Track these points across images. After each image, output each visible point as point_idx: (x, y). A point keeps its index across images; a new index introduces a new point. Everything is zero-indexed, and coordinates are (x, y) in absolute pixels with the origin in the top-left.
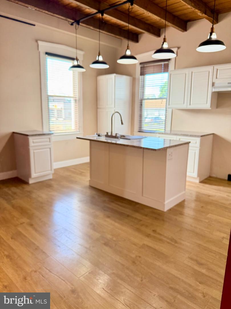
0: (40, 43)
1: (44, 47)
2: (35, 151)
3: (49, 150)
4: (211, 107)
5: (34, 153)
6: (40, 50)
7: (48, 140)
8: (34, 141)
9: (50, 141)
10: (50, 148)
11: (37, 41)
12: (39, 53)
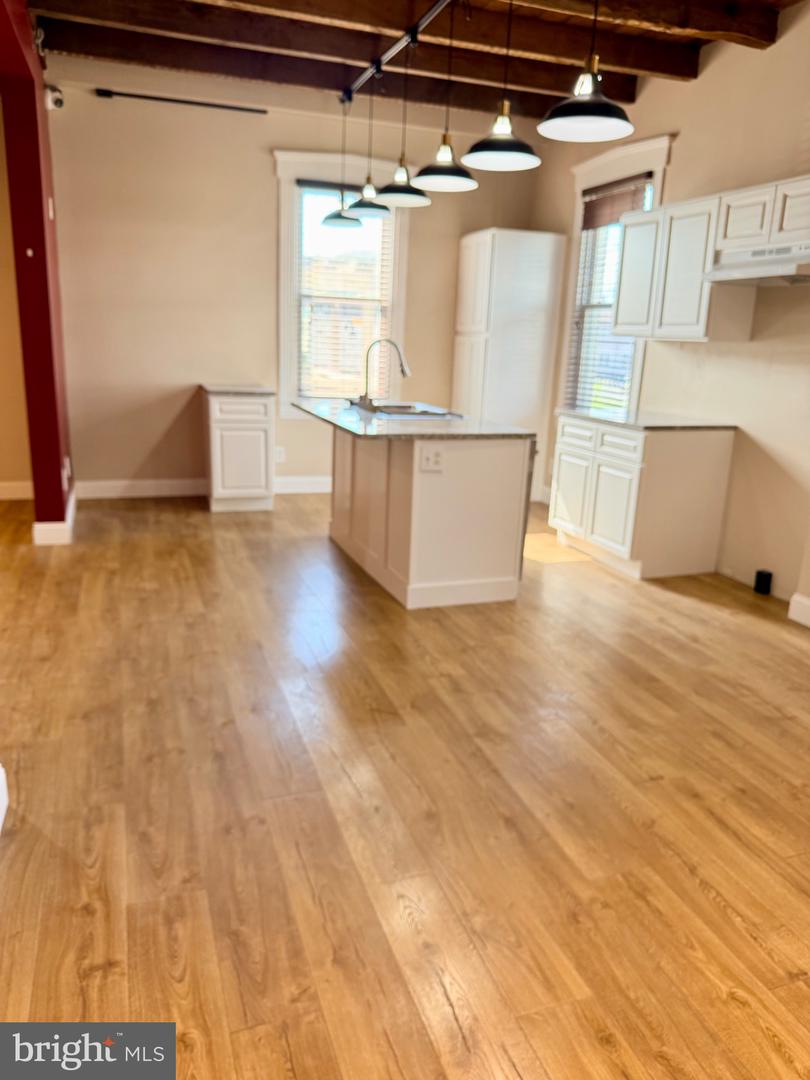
0: (280, 156)
1: (291, 164)
2: (225, 433)
3: (262, 434)
4: (707, 334)
5: (222, 437)
6: (281, 172)
7: (262, 409)
8: (225, 407)
9: (266, 414)
10: (266, 432)
11: (271, 151)
12: (278, 183)
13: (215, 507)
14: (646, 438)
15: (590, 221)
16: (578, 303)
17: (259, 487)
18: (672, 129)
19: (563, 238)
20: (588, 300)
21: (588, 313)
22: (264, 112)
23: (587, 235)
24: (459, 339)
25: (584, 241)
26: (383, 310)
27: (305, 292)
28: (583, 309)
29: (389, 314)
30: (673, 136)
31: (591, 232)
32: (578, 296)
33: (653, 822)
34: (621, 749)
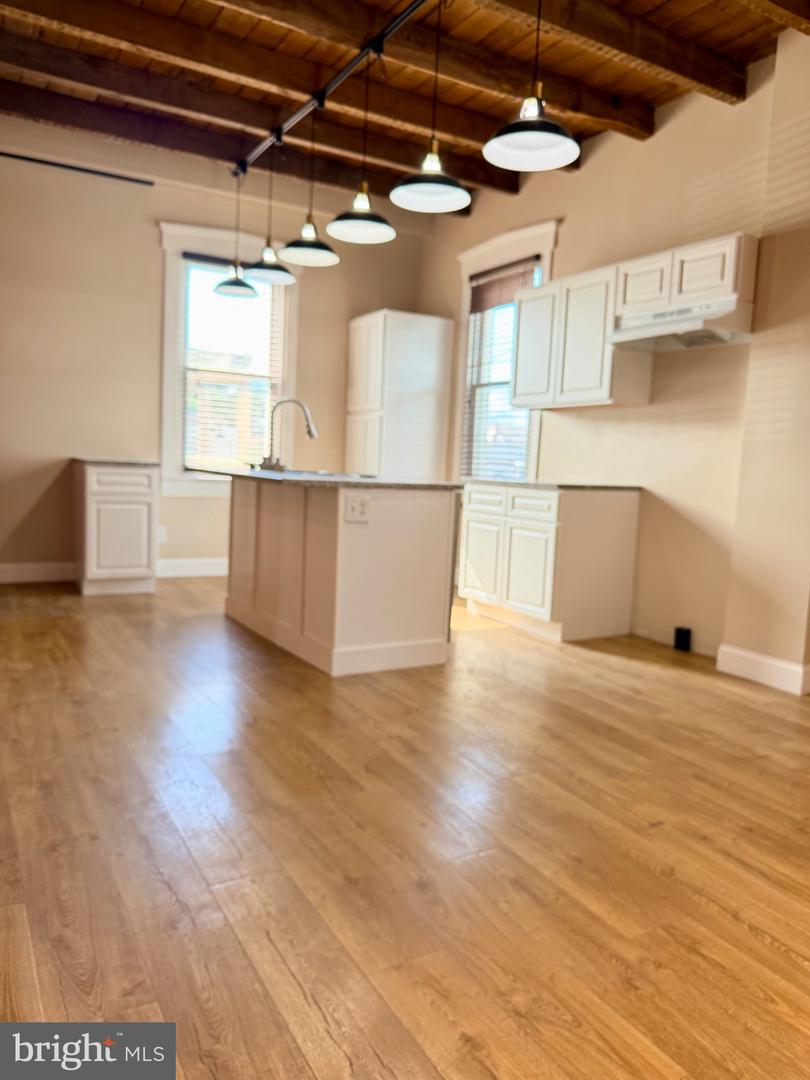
0: (167, 228)
1: (178, 237)
2: (103, 507)
3: (144, 508)
4: (611, 395)
5: (98, 510)
6: (167, 244)
7: (145, 481)
8: (104, 478)
9: (150, 486)
10: (149, 505)
11: (157, 223)
12: (164, 255)
13: (88, 590)
14: (560, 497)
15: (478, 304)
16: (468, 383)
17: (140, 566)
18: (557, 214)
19: (451, 323)
20: (478, 379)
21: (478, 391)
22: (150, 183)
23: (475, 318)
24: (350, 418)
25: (472, 324)
26: (273, 387)
27: (191, 364)
28: (474, 389)
29: (279, 390)
30: (560, 221)
31: (478, 316)
32: (469, 377)
33: (672, 869)
34: (609, 799)
